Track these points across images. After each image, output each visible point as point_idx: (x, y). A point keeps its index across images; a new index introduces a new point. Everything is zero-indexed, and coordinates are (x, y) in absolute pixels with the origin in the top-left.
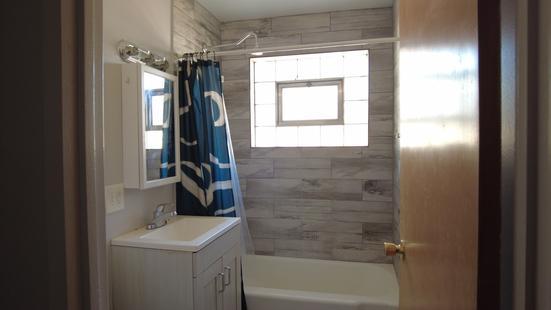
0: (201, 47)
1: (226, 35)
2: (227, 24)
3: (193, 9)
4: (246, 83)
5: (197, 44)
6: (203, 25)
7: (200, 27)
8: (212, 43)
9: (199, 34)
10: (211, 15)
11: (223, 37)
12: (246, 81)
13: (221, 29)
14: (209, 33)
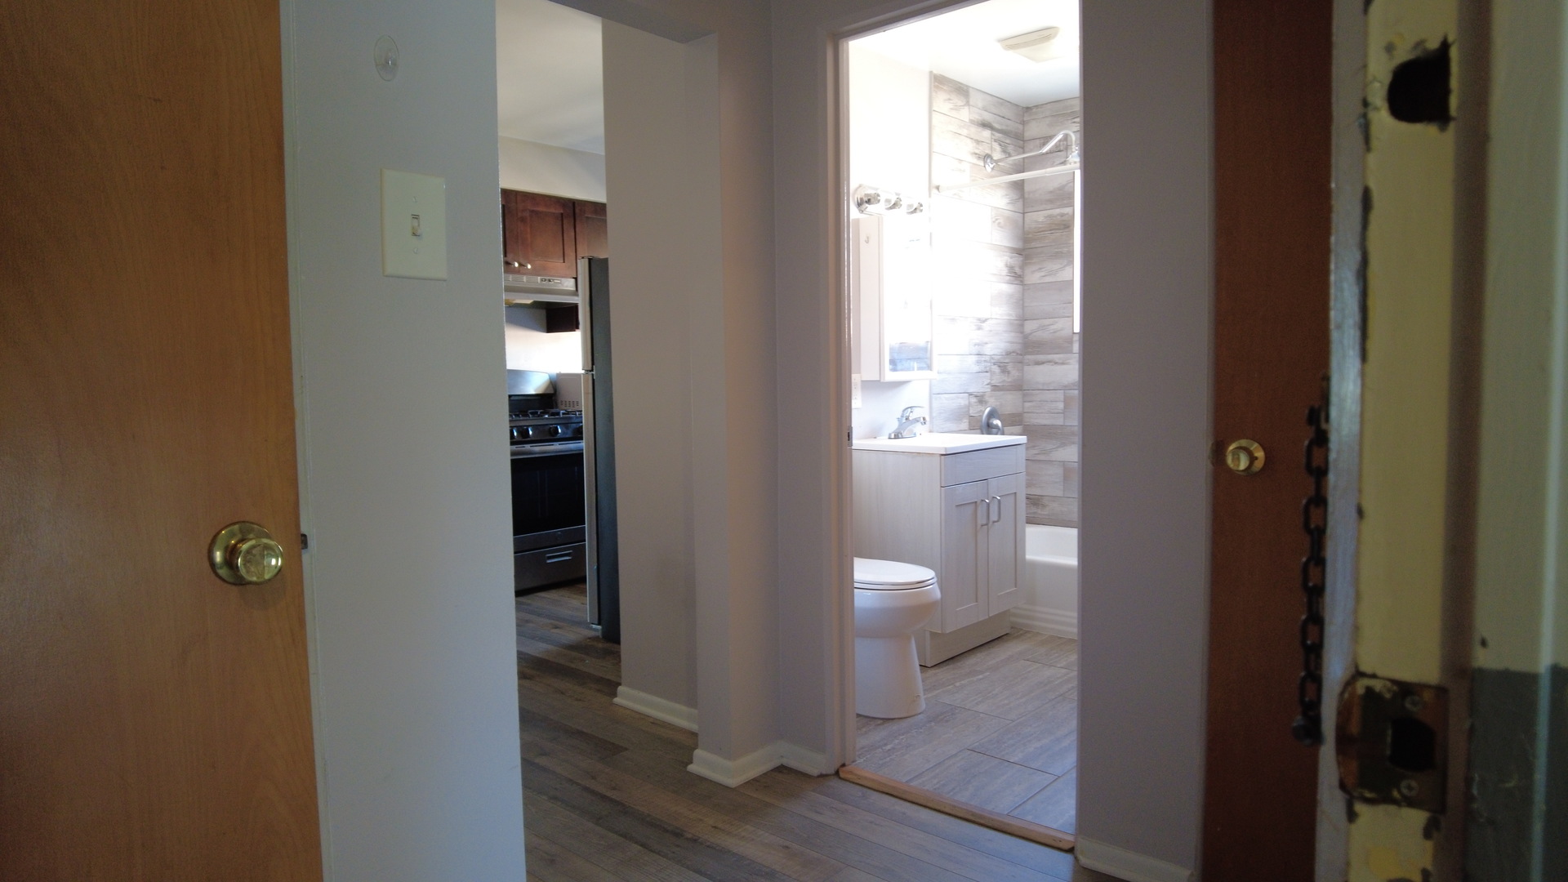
0: (982, 163)
1: (1034, 129)
2: (1034, 110)
3: (968, 104)
4: (1067, 214)
5: (975, 160)
6: (985, 125)
7: (980, 129)
8: (1004, 151)
9: (978, 142)
10: (1002, 102)
11: (1028, 135)
12: (1067, 210)
13: (1025, 119)
14: (998, 135)
